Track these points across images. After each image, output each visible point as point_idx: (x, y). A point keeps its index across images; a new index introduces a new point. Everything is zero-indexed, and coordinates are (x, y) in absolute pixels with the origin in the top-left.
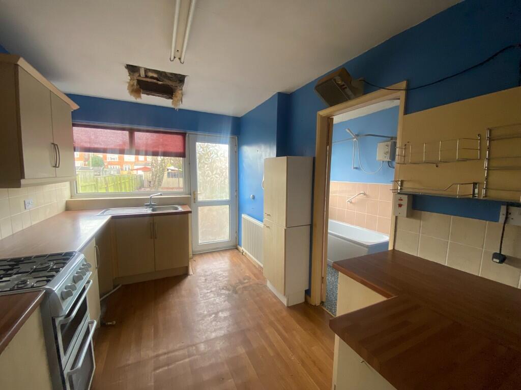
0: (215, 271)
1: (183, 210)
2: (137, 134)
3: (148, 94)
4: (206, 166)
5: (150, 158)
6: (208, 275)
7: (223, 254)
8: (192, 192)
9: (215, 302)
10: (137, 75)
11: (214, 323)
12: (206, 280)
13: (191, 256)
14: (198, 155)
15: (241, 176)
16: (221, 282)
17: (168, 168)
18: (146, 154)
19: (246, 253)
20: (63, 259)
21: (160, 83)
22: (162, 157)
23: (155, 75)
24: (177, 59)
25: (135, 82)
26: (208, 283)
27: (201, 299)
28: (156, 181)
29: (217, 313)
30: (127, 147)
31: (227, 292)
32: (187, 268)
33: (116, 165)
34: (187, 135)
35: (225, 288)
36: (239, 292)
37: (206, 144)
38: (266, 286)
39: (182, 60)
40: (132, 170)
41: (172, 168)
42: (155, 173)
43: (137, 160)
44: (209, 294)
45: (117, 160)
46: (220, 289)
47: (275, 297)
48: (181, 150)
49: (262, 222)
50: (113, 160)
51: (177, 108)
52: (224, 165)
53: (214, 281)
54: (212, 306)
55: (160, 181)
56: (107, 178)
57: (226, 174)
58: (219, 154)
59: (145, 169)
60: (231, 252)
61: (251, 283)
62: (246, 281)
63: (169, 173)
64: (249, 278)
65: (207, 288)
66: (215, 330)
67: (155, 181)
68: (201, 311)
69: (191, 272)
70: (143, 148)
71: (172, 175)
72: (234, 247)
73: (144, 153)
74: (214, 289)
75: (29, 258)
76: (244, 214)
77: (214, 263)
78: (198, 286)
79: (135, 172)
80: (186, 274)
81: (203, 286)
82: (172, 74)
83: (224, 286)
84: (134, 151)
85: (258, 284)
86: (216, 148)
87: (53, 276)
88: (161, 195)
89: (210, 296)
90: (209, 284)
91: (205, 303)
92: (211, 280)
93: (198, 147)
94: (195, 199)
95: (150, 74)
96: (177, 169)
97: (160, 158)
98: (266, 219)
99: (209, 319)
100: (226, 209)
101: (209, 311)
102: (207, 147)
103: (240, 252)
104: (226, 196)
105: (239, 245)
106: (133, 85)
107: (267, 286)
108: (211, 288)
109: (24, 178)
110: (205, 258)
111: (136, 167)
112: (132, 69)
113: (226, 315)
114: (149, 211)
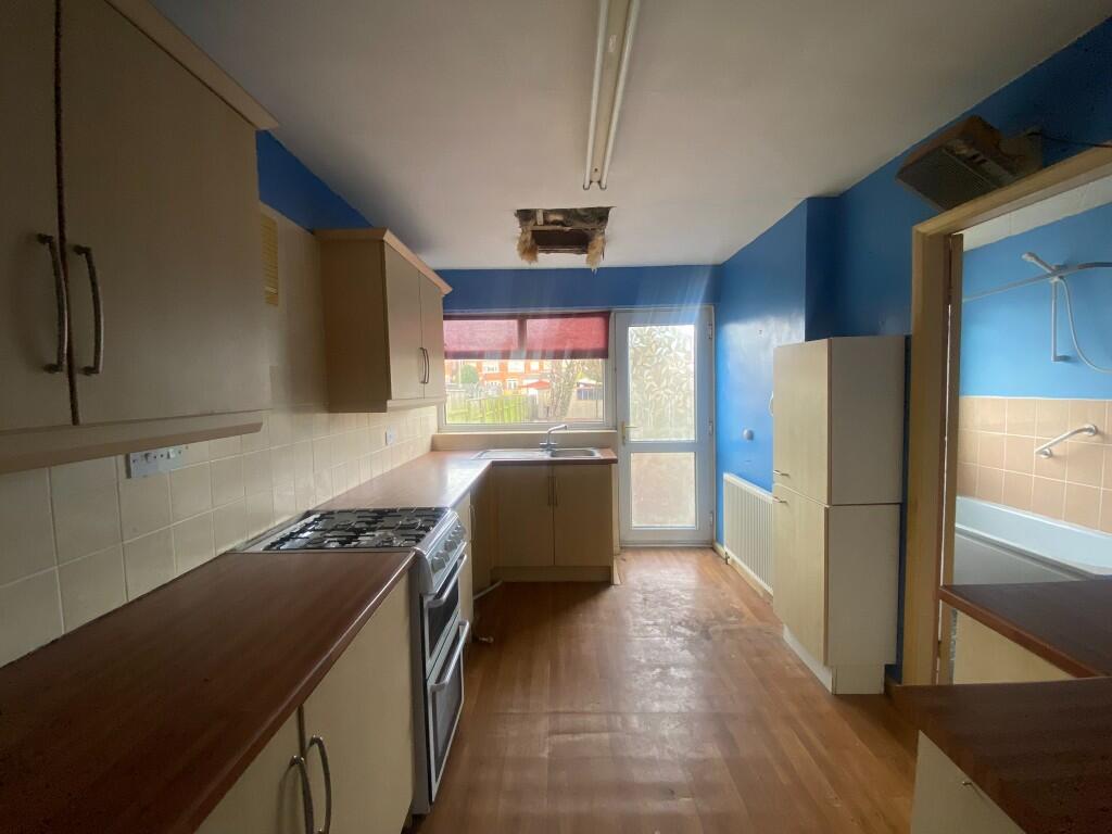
0: (665, 585)
1: (602, 458)
2: (530, 323)
3: (548, 252)
4: (646, 372)
5: (548, 364)
6: (649, 592)
7: (683, 556)
8: (619, 424)
9: (662, 646)
10: (531, 223)
11: (658, 685)
12: (645, 600)
13: (616, 549)
14: (631, 351)
15: (723, 389)
16: (677, 610)
17: (580, 381)
18: (544, 356)
19: (733, 561)
20: (433, 516)
21: (568, 229)
22: (569, 361)
23: (559, 218)
24: (595, 184)
25: (529, 236)
26: (650, 606)
27: (635, 634)
28: (559, 404)
29: (665, 668)
30: (514, 347)
31: (688, 633)
32: (609, 571)
33: (496, 379)
34: (612, 314)
35: (684, 623)
36: (716, 638)
37: (648, 328)
38: (780, 639)
39: (604, 182)
40: (520, 387)
41: (585, 380)
42: (556, 391)
43: (527, 367)
44: (650, 628)
45: (498, 371)
46: (673, 623)
47: (802, 666)
48: (600, 345)
49: (770, 490)
50: (491, 372)
51: (594, 268)
52: (685, 367)
53: (663, 605)
54: (657, 652)
55: (565, 405)
56: (483, 402)
57: (688, 386)
58: (673, 346)
59: (540, 385)
60: (699, 554)
61: (744, 626)
62: (732, 619)
63: (579, 391)
64: (740, 615)
65: (647, 616)
66: (661, 699)
67: (556, 406)
68: (636, 657)
69: (617, 580)
70: (539, 347)
71: (585, 394)
72: (707, 543)
73: (540, 355)
74: (660, 621)
75: (394, 511)
76: (728, 471)
77: (662, 571)
78: (628, 608)
79: (524, 391)
80: (607, 582)
81: (638, 610)
82: (586, 210)
83: (683, 620)
84: (524, 354)
85: (759, 630)
86: (667, 334)
87: (423, 536)
88: (566, 428)
89: (652, 633)
90: (651, 610)
91: (642, 642)
92: (656, 602)
93: (632, 336)
94: (625, 438)
95: (552, 218)
96: (594, 382)
97: (565, 363)
98: (778, 484)
99: (651, 674)
100: (688, 460)
101: (649, 660)
102: (649, 333)
103: (719, 555)
104: (688, 434)
105: (717, 540)
106: (526, 241)
107: (783, 640)
108: (655, 617)
109: (390, 398)
110: (646, 557)
111: (526, 382)
112: (525, 216)
113: (684, 676)
114: (545, 456)
